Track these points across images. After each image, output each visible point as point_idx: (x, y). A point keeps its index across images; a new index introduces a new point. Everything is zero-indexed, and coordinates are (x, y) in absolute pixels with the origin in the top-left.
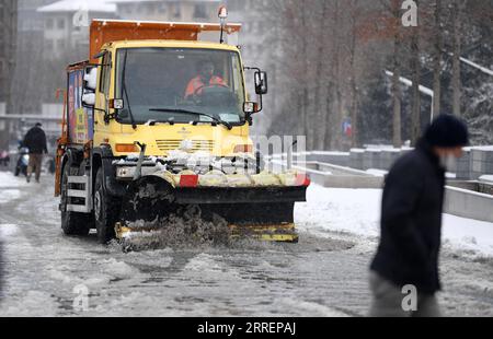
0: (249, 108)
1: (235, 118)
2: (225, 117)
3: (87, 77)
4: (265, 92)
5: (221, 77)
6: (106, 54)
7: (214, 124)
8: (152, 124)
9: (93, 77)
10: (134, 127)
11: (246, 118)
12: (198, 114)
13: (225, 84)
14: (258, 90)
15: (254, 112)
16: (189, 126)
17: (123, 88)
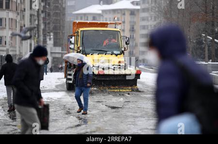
0: (123, 49)
1: (119, 52)
2: (115, 52)
3: (71, 40)
4: (129, 44)
5: (115, 39)
6: (78, 32)
7: (112, 55)
8: (92, 54)
9: (73, 40)
10: (86, 56)
11: (122, 53)
12: (107, 51)
13: (116, 41)
14: (126, 44)
15: (125, 50)
16: (104, 55)
17: (83, 43)
